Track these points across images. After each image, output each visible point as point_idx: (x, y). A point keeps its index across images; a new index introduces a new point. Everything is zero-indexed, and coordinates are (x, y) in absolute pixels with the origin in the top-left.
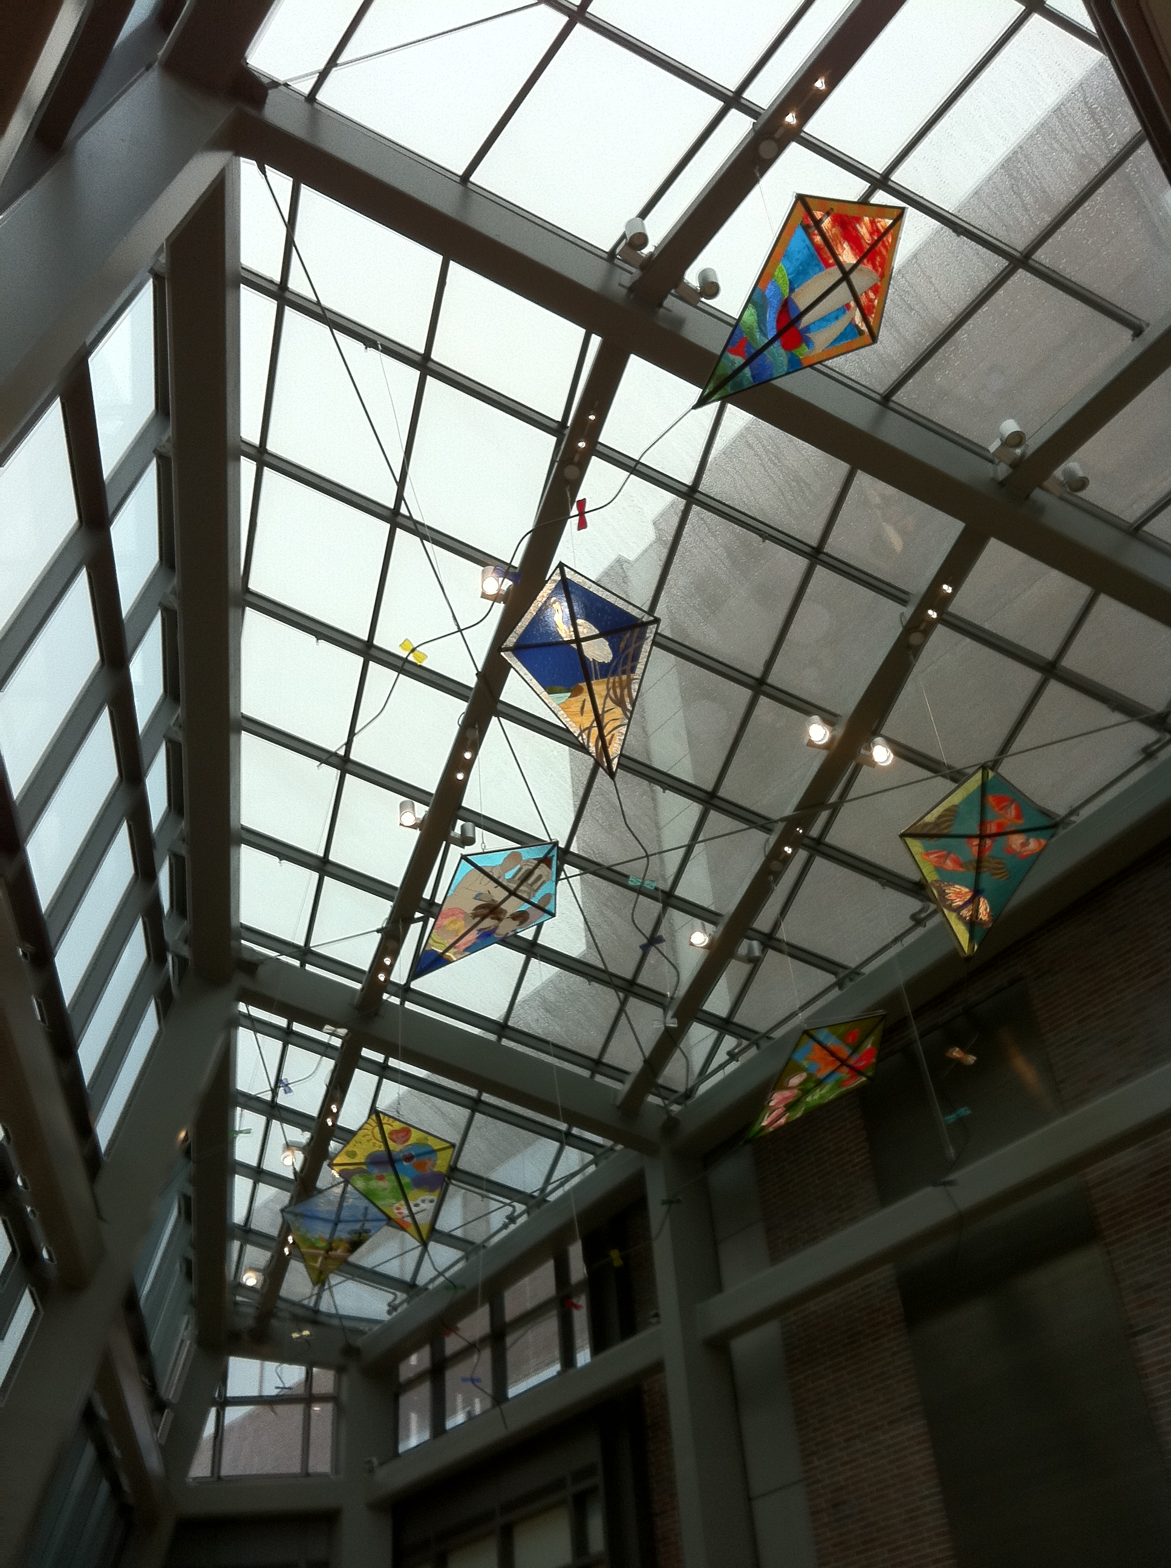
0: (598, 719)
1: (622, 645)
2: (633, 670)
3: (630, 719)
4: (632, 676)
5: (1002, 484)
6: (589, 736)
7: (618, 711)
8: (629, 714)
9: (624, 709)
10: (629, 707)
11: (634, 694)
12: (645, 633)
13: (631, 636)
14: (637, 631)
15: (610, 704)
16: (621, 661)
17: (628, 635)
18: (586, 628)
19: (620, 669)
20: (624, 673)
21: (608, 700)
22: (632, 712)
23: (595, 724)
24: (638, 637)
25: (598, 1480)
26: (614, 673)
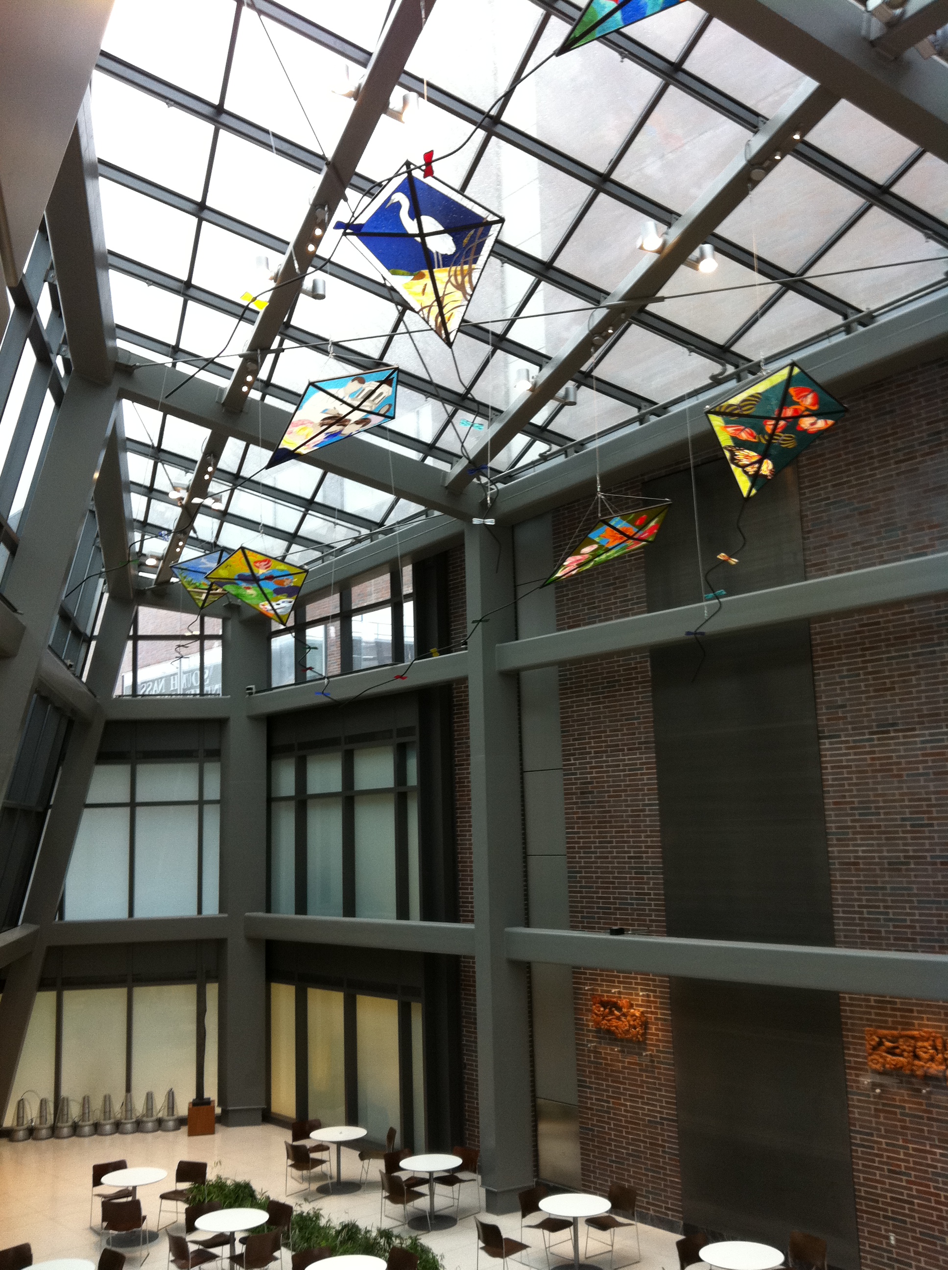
0: (439, 301)
1: (466, 241)
2: (475, 261)
3: (469, 301)
4: (474, 266)
5: (873, 43)
6: (429, 313)
7: (459, 294)
8: (469, 297)
9: (465, 293)
10: (469, 291)
11: (474, 282)
12: (489, 230)
13: (475, 232)
14: (481, 229)
15: (450, 288)
16: (464, 253)
17: (472, 232)
18: (430, 224)
19: (462, 261)
20: (466, 263)
21: (449, 284)
22: (471, 296)
23: (436, 303)
24: (482, 233)
25: (416, 738)
26: (455, 264)
